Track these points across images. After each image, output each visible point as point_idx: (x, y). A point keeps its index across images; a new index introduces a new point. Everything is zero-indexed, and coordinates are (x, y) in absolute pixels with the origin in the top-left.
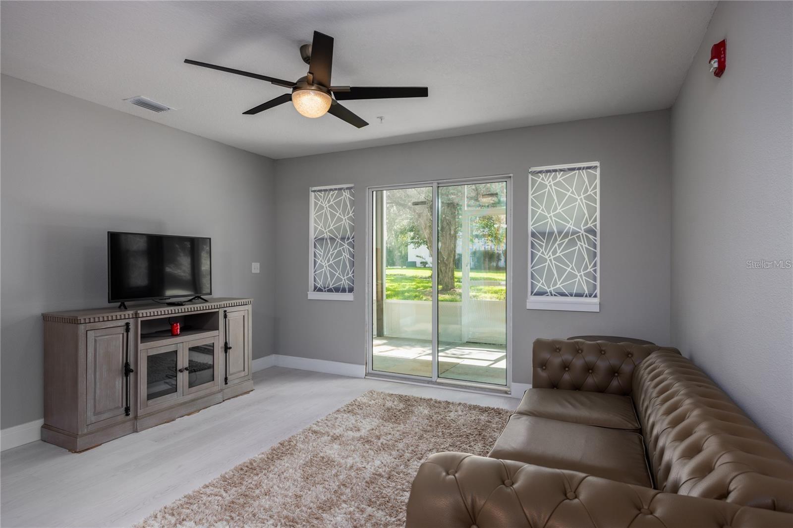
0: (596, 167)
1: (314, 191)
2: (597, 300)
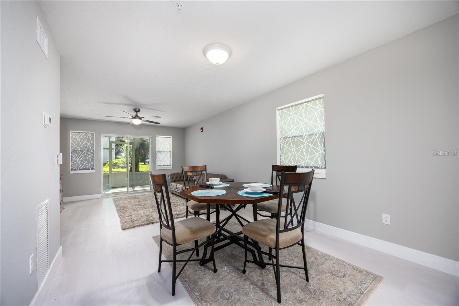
0: (171, 138)
1: (71, 132)
2: (172, 166)
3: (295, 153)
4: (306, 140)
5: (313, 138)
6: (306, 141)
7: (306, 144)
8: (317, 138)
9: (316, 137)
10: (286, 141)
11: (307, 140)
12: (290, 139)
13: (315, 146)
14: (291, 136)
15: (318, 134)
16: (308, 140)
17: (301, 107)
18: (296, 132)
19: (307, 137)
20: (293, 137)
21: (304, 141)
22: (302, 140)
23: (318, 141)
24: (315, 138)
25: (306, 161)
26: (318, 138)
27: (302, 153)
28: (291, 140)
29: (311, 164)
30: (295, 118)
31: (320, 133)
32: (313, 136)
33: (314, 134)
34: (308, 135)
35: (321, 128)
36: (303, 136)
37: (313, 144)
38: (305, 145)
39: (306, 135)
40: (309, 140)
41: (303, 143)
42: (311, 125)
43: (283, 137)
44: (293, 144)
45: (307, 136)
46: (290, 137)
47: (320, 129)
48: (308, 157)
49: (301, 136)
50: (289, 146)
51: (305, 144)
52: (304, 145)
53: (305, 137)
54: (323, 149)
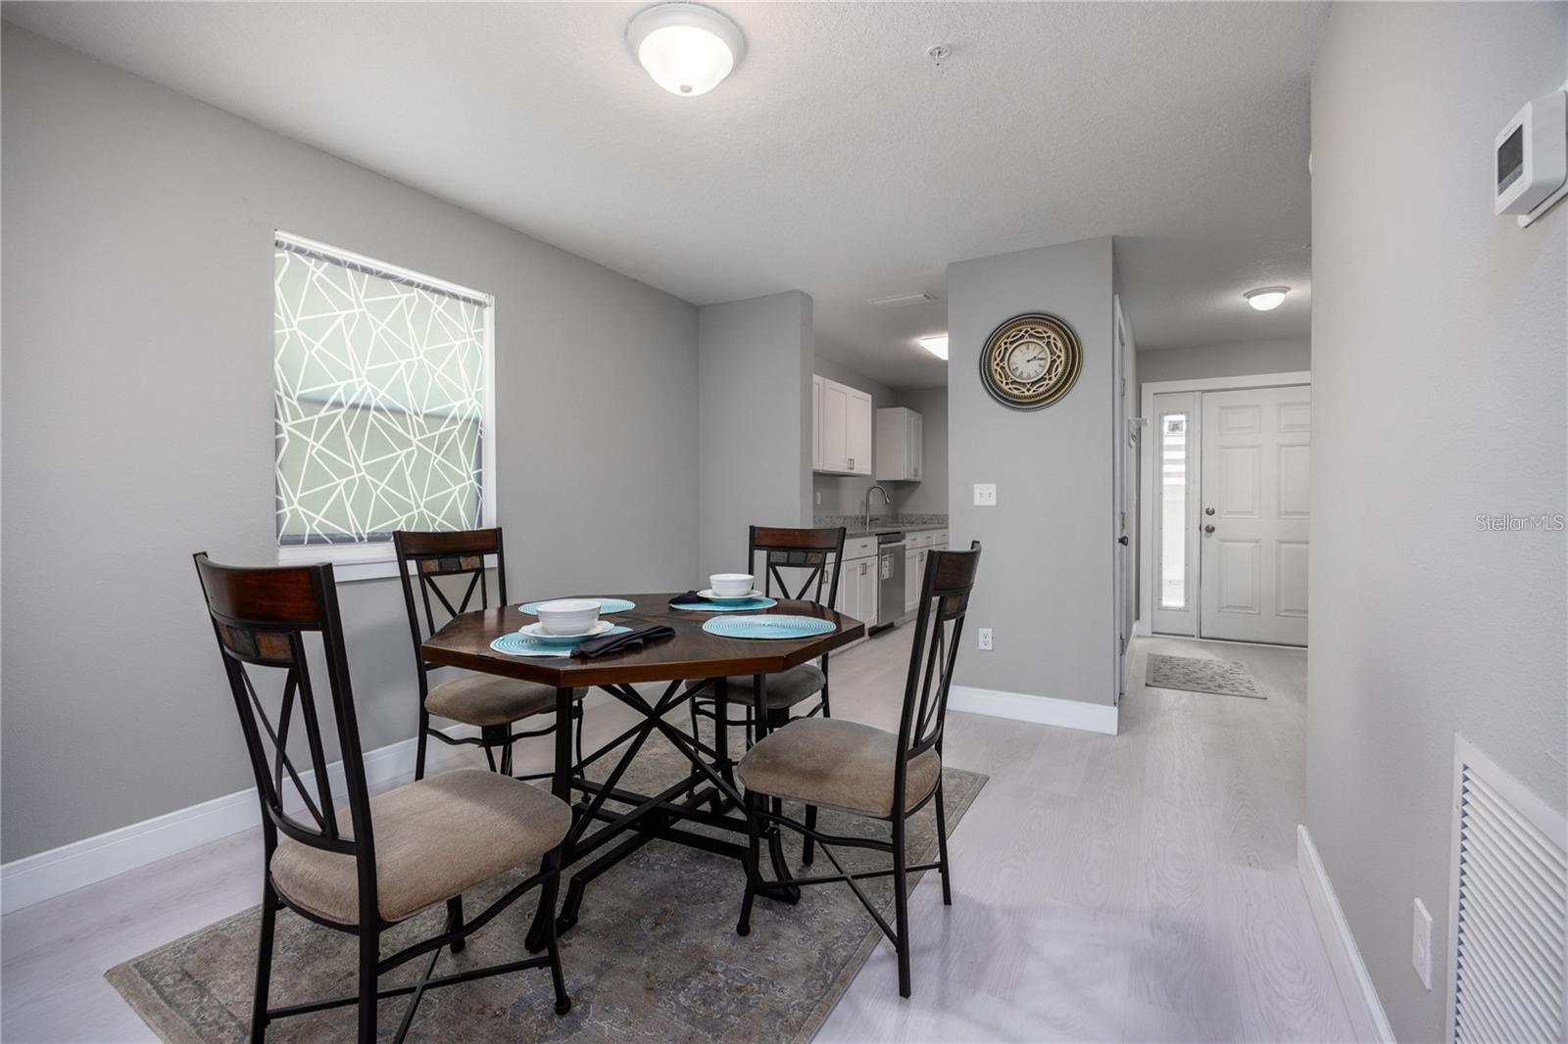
3: (368, 477)
4: (417, 435)
5: (442, 429)
6: (415, 436)
7: (417, 446)
8: (456, 432)
9: (454, 430)
10: (316, 417)
11: (422, 432)
12: (343, 411)
13: (447, 460)
14: (344, 401)
15: (461, 419)
16: (425, 433)
17: (402, 295)
18: (373, 390)
19: (422, 421)
20: (354, 406)
21: (409, 434)
22: (400, 429)
23: (461, 443)
24: (451, 431)
25: (416, 512)
26: (461, 432)
27: (398, 481)
28: (348, 419)
29: (433, 523)
30: (373, 328)
31: (468, 420)
32: (444, 426)
33: (445, 418)
34: (426, 416)
35: (471, 402)
36: (404, 413)
37: (443, 451)
38: (413, 451)
39: (416, 414)
40: (429, 435)
41: (404, 443)
42: (437, 380)
43: (298, 392)
44: (357, 438)
45: (422, 416)
46: (338, 404)
47: (465, 404)
48: (424, 500)
49: (398, 413)
50: (335, 442)
51: (414, 448)
52: (409, 449)
53: (412, 421)
54: (473, 473)
